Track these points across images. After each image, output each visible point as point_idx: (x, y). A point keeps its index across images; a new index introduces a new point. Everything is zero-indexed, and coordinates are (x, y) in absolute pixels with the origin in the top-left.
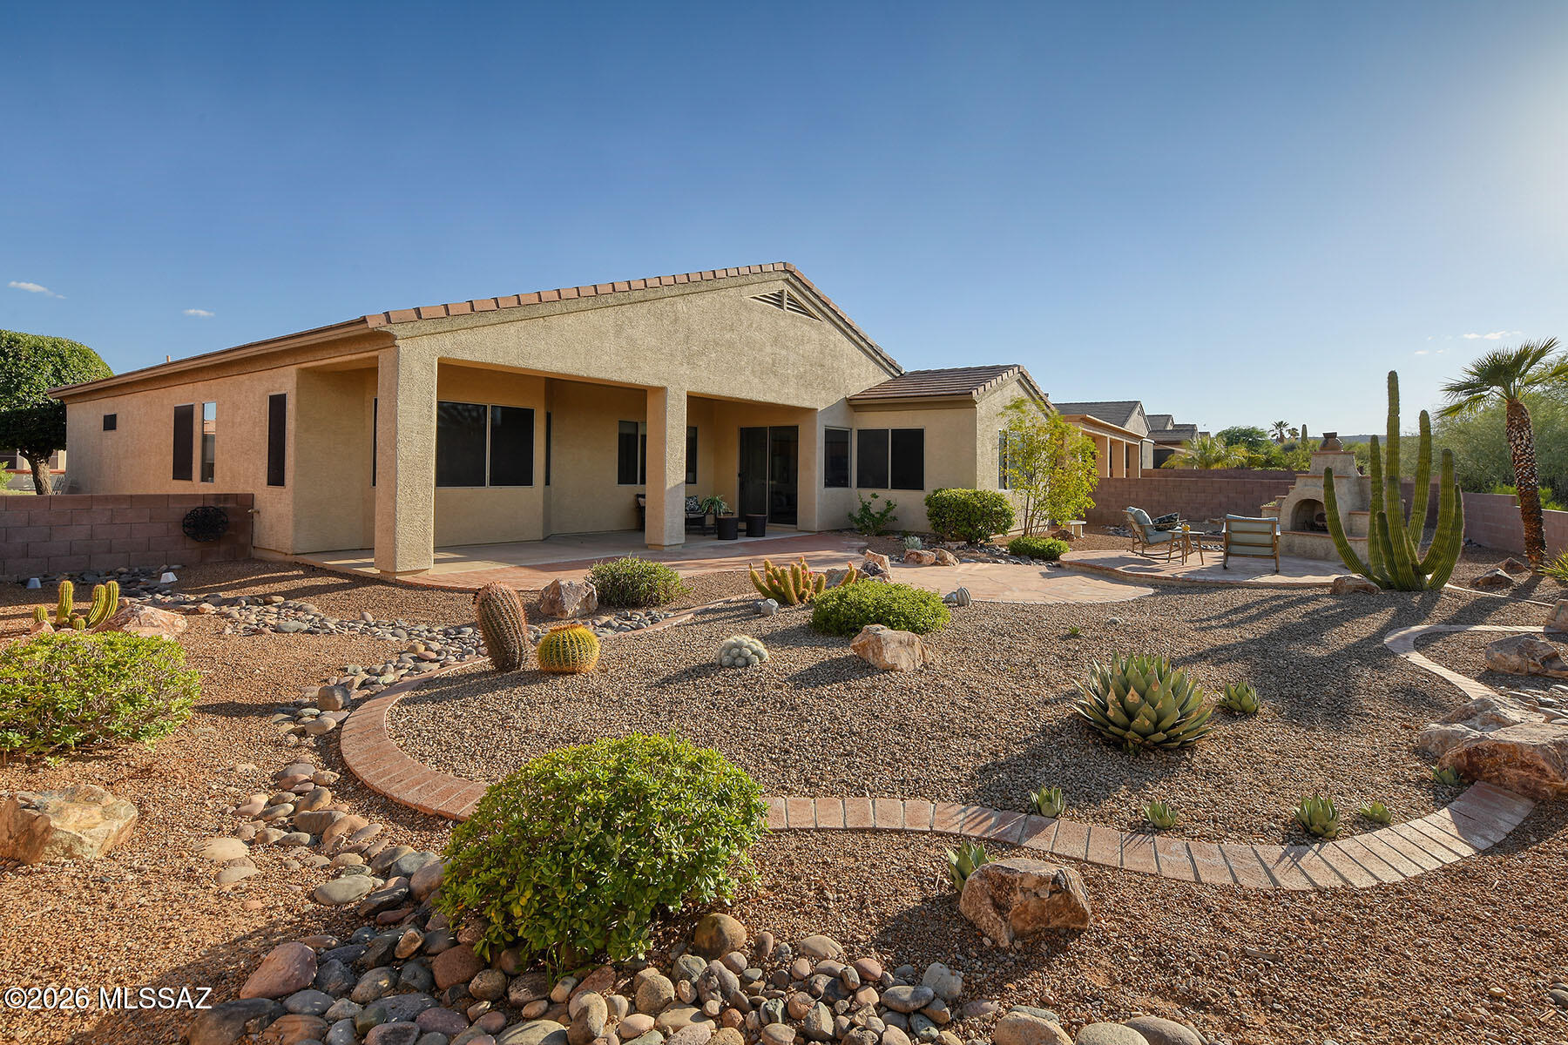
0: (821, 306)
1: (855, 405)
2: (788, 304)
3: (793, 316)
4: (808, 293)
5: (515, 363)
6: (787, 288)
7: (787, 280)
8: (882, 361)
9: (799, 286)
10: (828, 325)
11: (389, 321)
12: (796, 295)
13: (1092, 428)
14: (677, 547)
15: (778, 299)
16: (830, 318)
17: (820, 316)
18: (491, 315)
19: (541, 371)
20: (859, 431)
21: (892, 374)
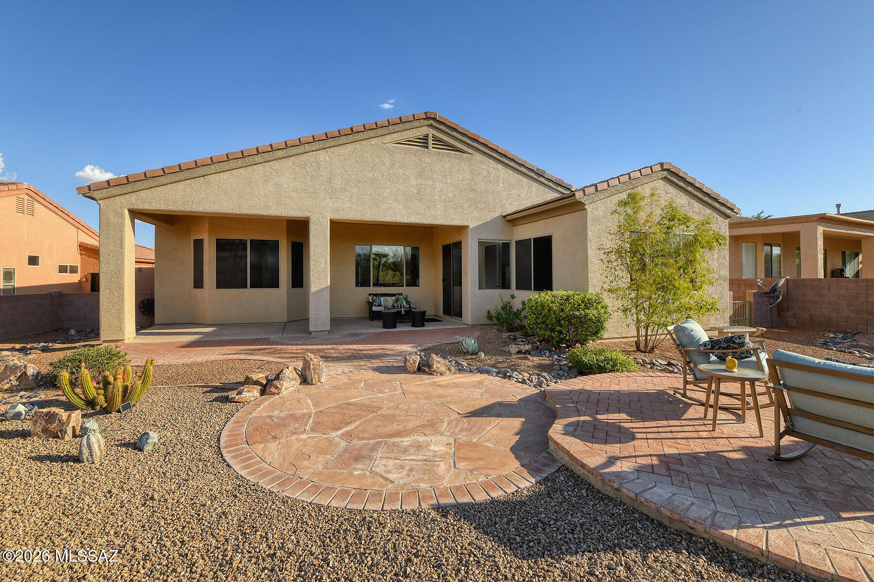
0: (470, 142)
1: (513, 220)
2: (433, 144)
3: (439, 153)
4: (454, 133)
5: (182, 209)
6: (431, 132)
7: (431, 126)
8: (546, 182)
9: (444, 128)
10: (479, 157)
11: (90, 190)
12: (442, 136)
13: (848, 228)
14: (323, 333)
15: (424, 142)
16: (482, 151)
17: (470, 151)
18: (161, 179)
19: (203, 212)
20: (517, 242)
21: (560, 192)
